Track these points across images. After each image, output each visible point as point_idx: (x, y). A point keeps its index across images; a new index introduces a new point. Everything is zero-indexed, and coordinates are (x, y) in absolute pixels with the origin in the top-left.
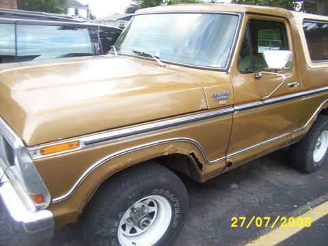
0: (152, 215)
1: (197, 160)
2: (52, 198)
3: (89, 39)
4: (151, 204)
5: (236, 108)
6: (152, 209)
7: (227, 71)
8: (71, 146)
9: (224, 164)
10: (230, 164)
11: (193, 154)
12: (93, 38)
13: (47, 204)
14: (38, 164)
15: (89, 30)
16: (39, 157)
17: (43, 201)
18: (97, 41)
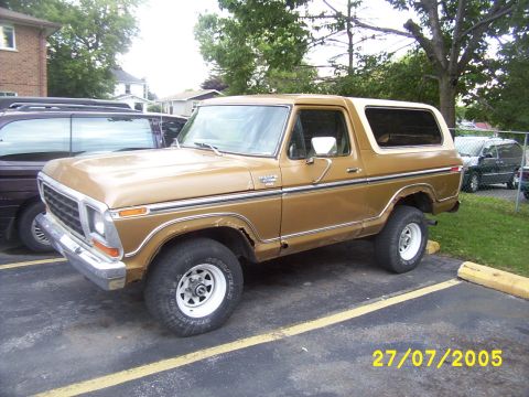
0: (209, 288)
1: (247, 235)
2: (125, 252)
3: (150, 130)
4: (208, 277)
5: (284, 190)
6: (208, 283)
7: (276, 158)
8: (140, 211)
9: (278, 245)
10: (285, 246)
11: (242, 229)
12: (155, 130)
13: (121, 257)
14: (117, 223)
15: (150, 120)
16: (117, 217)
17: (118, 255)
18: (159, 133)
